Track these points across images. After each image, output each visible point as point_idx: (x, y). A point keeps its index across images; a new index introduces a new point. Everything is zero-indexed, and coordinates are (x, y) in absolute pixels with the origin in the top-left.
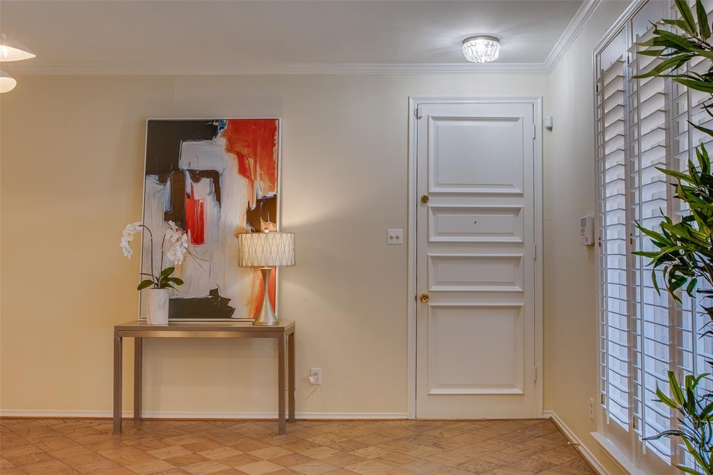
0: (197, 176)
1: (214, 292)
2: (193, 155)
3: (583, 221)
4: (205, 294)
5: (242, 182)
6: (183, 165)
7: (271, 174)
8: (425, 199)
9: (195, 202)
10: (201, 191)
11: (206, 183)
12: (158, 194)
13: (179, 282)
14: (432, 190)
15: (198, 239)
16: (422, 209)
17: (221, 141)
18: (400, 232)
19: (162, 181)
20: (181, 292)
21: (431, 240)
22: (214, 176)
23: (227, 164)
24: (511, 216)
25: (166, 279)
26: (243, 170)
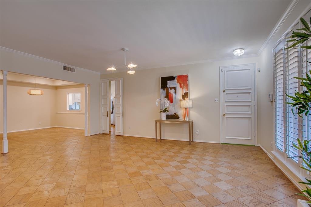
0: (171, 88)
1: (175, 113)
2: (170, 84)
3: (269, 95)
4: (173, 114)
5: (181, 89)
6: (168, 86)
7: (187, 87)
8: (224, 91)
9: (171, 94)
10: (172, 92)
11: (173, 89)
12: (163, 92)
13: (168, 111)
14: (226, 89)
15: (172, 102)
16: (224, 94)
17: (176, 80)
18: (218, 99)
19: (164, 90)
20: (168, 113)
21: (226, 101)
22: (175, 88)
23: (178, 86)
24: (248, 95)
25: (165, 111)
26: (181, 87)
